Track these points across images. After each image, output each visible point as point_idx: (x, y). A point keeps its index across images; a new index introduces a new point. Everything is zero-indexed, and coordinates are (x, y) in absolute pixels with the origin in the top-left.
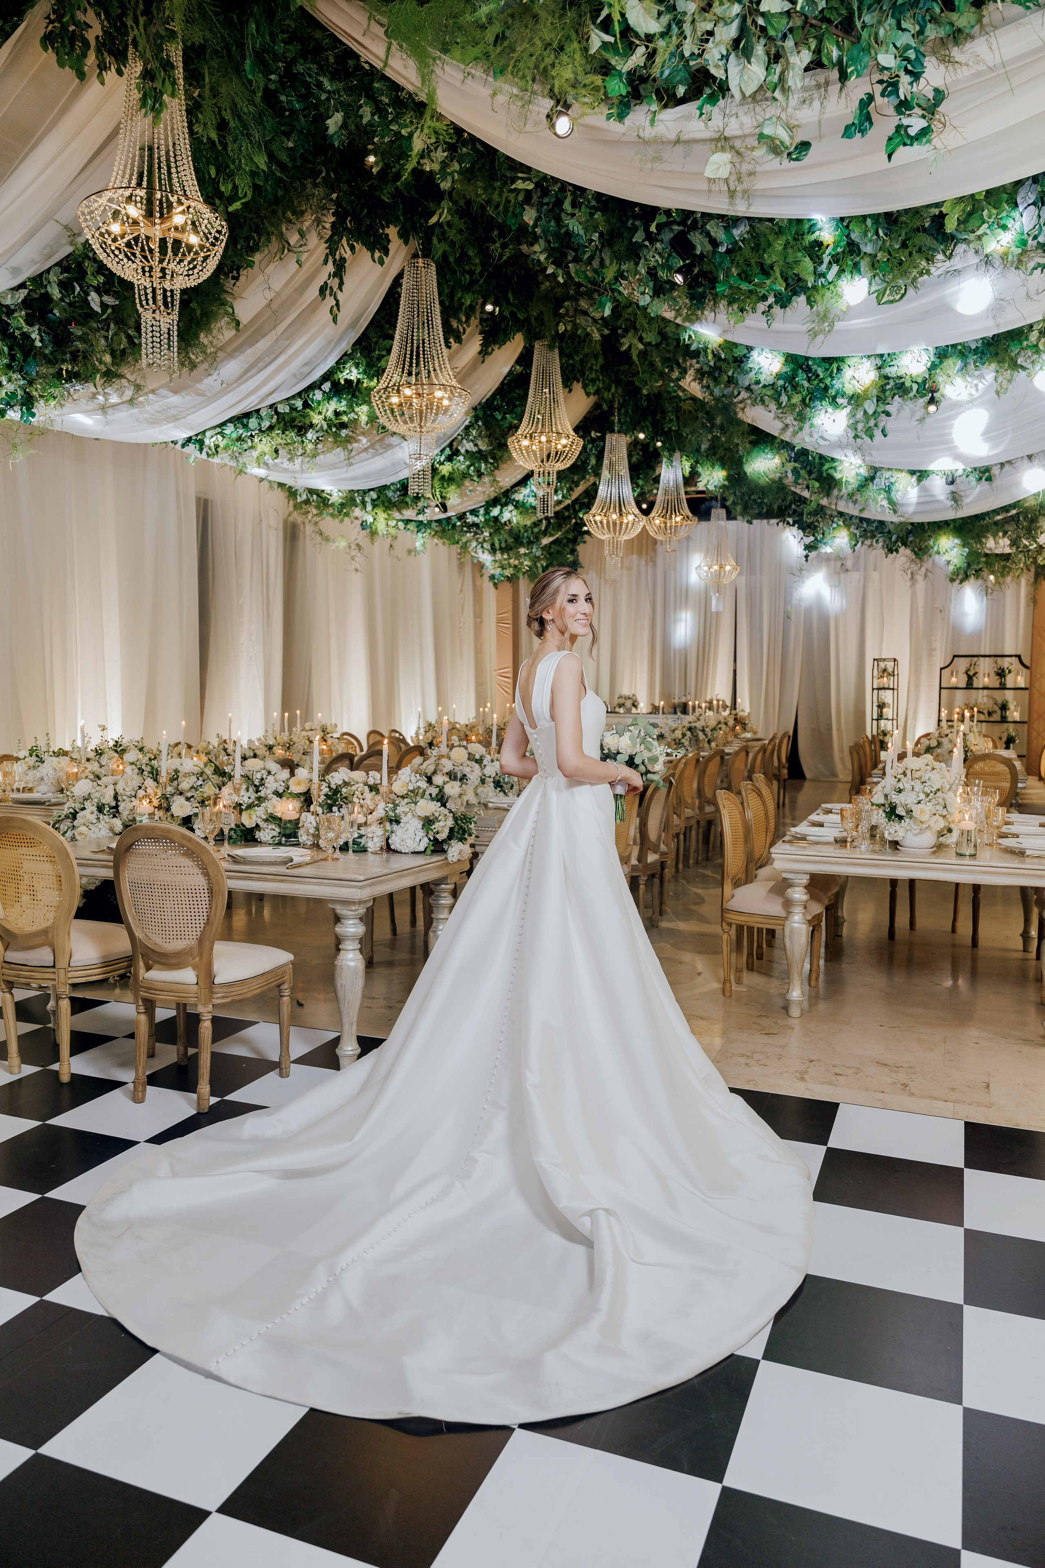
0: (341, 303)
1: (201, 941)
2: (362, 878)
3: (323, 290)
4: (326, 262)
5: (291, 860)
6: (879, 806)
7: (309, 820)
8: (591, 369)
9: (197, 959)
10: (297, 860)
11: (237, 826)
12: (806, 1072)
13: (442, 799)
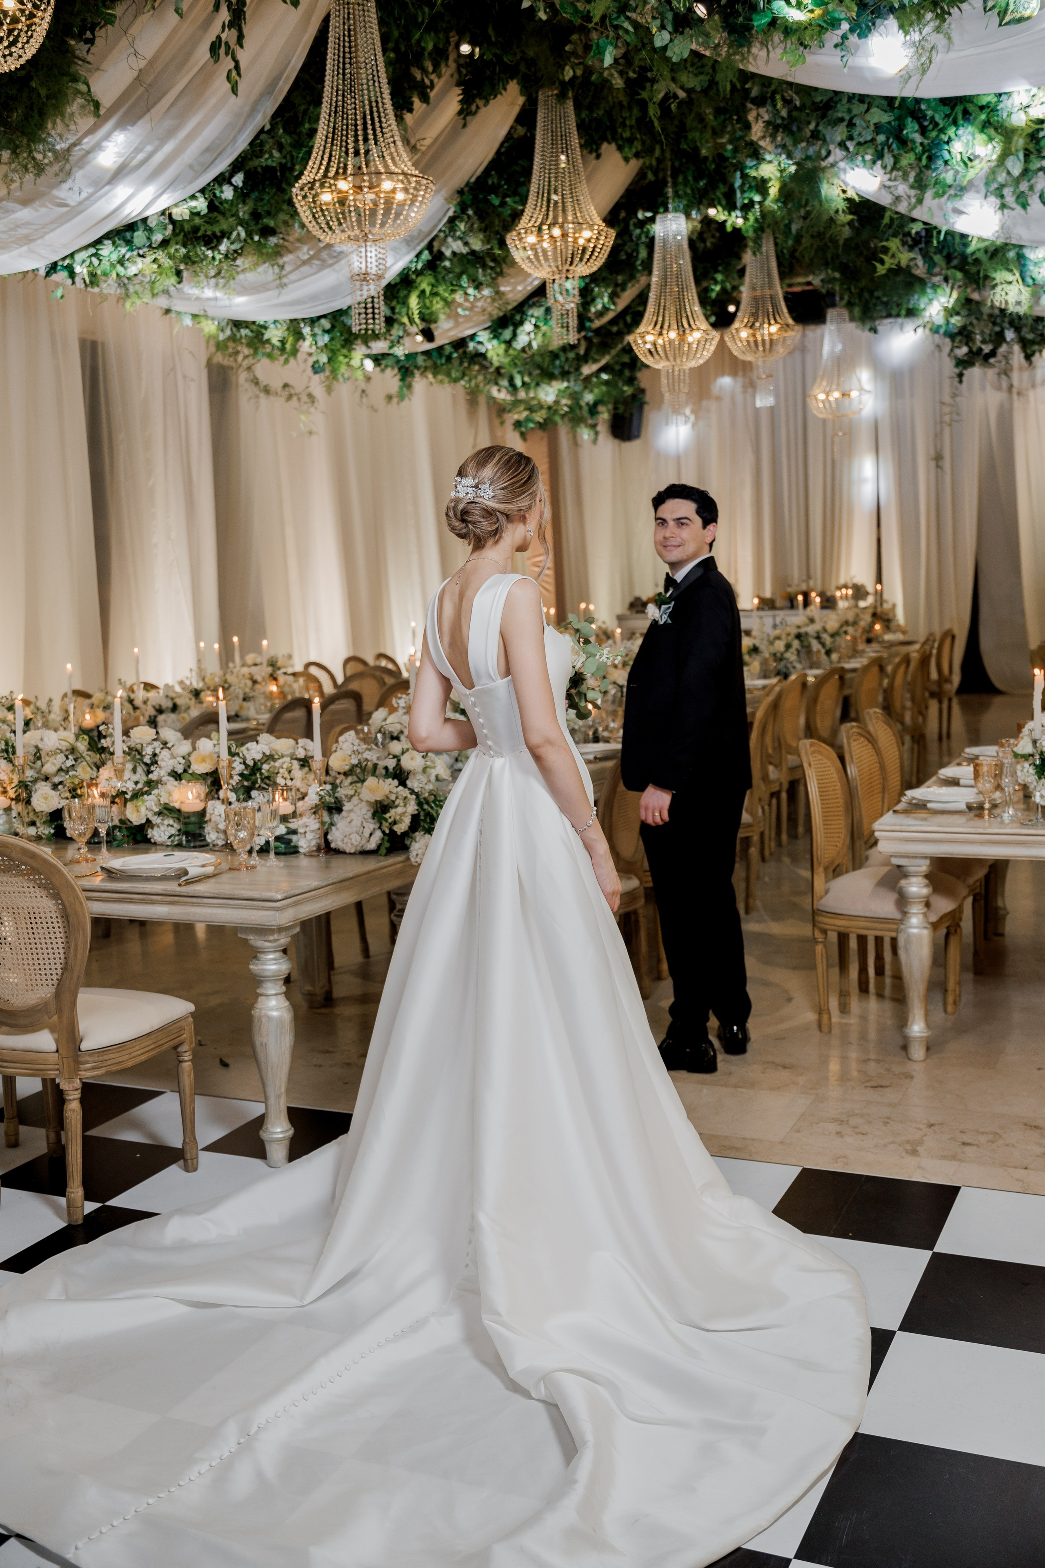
0: (242, 65)
1: (58, 994)
2: (279, 897)
3: (214, 48)
4: (217, 7)
5: (186, 873)
6: (1026, 757)
7: (216, 810)
8: (623, 124)
9: (55, 1017)
10: (193, 872)
11: (121, 821)
12: (920, 1142)
13: (400, 776)
